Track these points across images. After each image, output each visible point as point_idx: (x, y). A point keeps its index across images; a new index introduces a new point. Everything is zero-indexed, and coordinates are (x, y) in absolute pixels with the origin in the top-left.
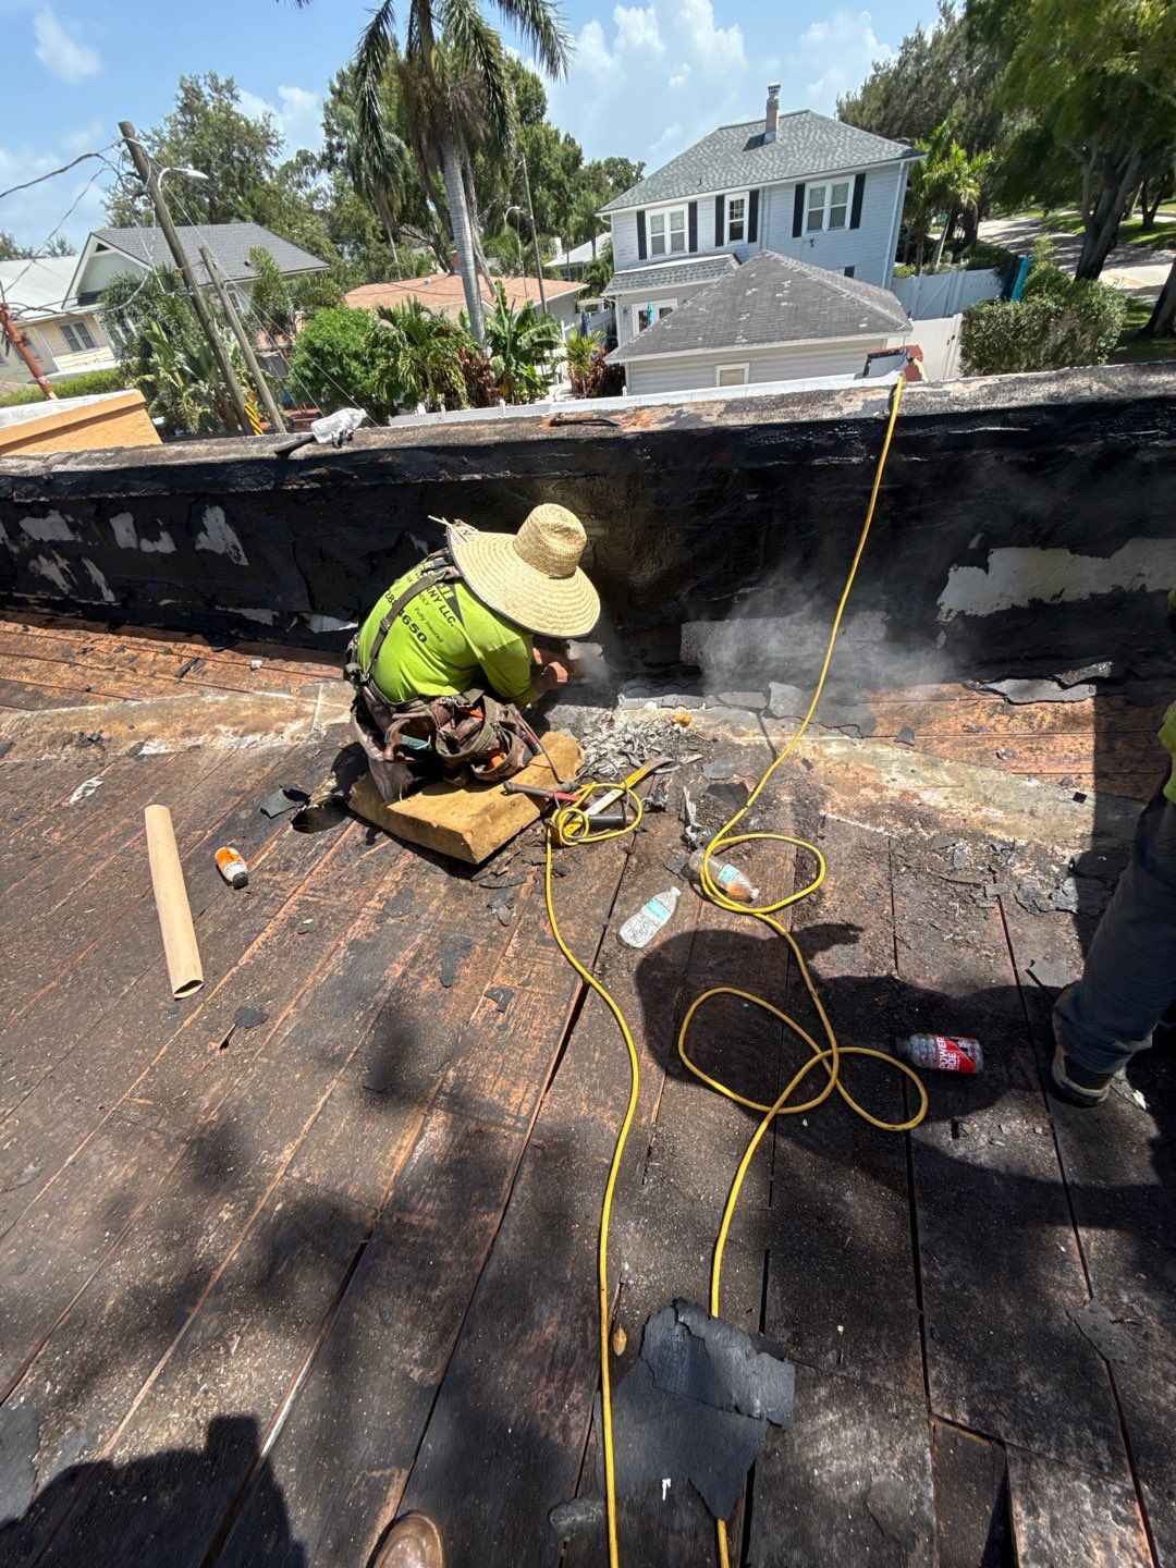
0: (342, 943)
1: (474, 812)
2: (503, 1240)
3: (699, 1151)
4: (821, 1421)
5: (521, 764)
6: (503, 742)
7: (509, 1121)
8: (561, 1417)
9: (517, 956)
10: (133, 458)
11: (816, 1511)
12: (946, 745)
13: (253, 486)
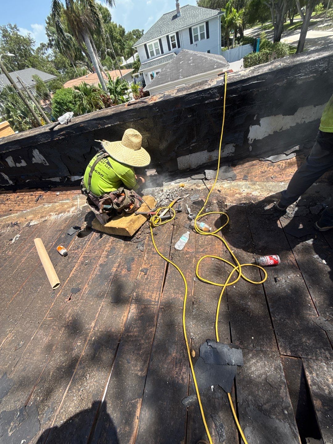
0: (97, 265)
1: (128, 222)
2: (157, 334)
3: (207, 300)
4: (251, 363)
5: (139, 206)
6: (132, 201)
7: (153, 303)
8: (181, 376)
9: (147, 259)
10: (8, 139)
11: (254, 385)
12: (257, 178)
13: (45, 141)
